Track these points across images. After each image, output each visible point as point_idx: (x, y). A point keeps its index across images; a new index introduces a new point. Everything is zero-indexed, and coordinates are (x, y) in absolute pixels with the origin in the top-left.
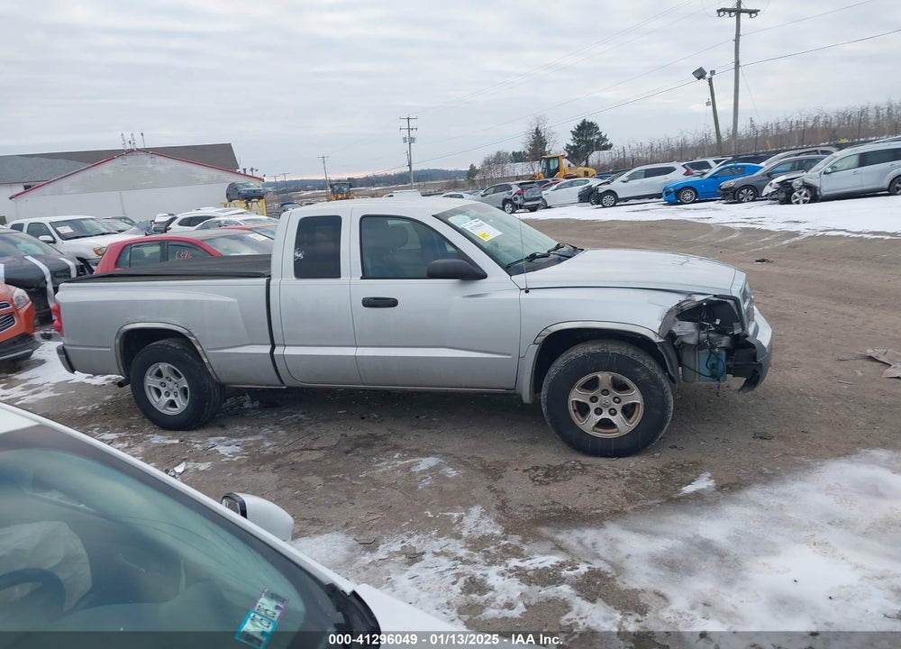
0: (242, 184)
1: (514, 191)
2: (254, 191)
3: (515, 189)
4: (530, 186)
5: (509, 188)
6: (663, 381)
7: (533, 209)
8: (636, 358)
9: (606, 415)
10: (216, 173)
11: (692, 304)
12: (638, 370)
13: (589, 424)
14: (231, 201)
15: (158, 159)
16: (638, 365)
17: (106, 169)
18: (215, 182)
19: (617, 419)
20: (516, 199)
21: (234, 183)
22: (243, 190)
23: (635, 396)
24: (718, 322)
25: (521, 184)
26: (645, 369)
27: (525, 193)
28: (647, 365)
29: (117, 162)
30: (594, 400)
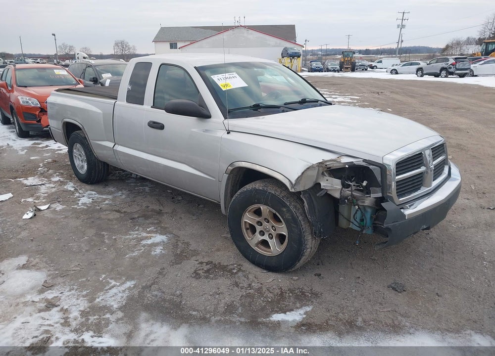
0: (291, 48)
1: (450, 63)
2: (296, 53)
3: (452, 61)
4: (462, 60)
5: (447, 60)
6: (302, 223)
7: (462, 76)
8: (285, 200)
9: (266, 237)
10: (278, 41)
11: (338, 164)
12: (284, 210)
13: (253, 240)
14: (283, 58)
15: (250, 31)
16: (285, 206)
17: (225, 35)
18: (277, 46)
19: (273, 243)
20: (450, 68)
21: (286, 48)
22: (290, 52)
23: (283, 230)
24: (365, 183)
25: (456, 58)
26: (289, 210)
27: (457, 65)
28: (291, 207)
29: (230, 32)
30: (259, 224)
